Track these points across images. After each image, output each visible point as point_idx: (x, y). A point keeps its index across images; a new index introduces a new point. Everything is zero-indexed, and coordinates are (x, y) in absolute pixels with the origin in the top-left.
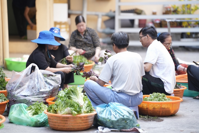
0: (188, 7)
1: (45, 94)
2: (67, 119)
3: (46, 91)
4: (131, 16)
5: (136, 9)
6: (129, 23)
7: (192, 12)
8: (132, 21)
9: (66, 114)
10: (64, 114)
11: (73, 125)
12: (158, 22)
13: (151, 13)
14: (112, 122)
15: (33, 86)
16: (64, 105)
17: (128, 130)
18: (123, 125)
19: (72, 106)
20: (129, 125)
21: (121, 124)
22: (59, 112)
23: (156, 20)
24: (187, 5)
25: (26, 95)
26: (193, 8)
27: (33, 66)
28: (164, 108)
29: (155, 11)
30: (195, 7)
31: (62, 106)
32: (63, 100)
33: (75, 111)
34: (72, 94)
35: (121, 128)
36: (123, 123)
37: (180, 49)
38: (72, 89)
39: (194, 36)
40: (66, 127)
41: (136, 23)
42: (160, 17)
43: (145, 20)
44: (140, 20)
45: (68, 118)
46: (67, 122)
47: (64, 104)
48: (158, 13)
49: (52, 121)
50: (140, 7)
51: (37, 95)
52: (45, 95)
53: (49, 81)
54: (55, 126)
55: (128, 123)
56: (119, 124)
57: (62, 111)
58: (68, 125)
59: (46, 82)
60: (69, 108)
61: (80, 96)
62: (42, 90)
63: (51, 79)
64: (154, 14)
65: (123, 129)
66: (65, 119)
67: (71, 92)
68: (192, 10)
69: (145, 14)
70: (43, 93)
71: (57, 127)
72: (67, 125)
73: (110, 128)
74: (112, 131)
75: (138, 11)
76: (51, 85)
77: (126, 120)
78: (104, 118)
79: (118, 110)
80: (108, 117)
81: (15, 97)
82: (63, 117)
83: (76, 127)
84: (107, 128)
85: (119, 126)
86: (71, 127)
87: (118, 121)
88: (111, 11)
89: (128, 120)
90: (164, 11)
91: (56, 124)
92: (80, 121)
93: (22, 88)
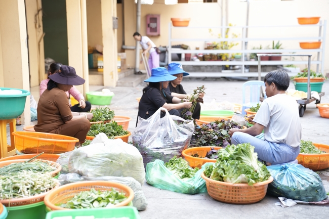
0: (225, 43)
1: (180, 145)
2: (239, 190)
3: (181, 142)
4: (179, 51)
5: (183, 45)
6: (177, 56)
7: (229, 48)
8: (180, 55)
9: (239, 183)
10: (236, 183)
11: (247, 196)
12: (201, 56)
13: (195, 48)
14: (298, 192)
15: (165, 135)
16: (235, 171)
17: (319, 203)
18: (313, 196)
19: (247, 172)
20: (320, 196)
21: (310, 195)
22: (228, 179)
23: (199, 54)
24: (225, 42)
25: (159, 147)
26: (229, 44)
27: (161, 111)
28: (323, 162)
29: (198, 46)
30: (231, 43)
31: (233, 172)
32: (234, 164)
33: (252, 179)
34: (243, 154)
35: (309, 199)
36: (313, 193)
37: (222, 79)
38: (243, 148)
39: (231, 68)
40: (238, 200)
41: (183, 57)
42: (202, 52)
43: (190, 54)
44: (186, 54)
45: (240, 188)
46: (239, 193)
47: (235, 169)
48: (200, 49)
49: (216, 190)
50: (185, 43)
51: (171, 146)
52: (179, 147)
53: (181, 129)
54: (221, 198)
55: (319, 193)
56: (308, 194)
57: (232, 179)
58: (241, 197)
59: (178, 130)
60: (244, 176)
61: (254, 158)
62: (176, 141)
63: (184, 127)
64: (197, 49)
65: (313, 201)
66: (236, 189)
67: (242, 152)
68: (229, 46)
69: (190, 49)
70: (177, 144)
71: (223, 198)
72: (239, 196)
73: (294, 199)
74: (298, 203)
75: (184, 47)
76: (185, 134)
77: (316, 188)
78: (285, 187)
79: (303, 175)
80: (292, 185)
81: (146, 149)
82: (234, 187)
83: (250, 200)
84: (290, 199)
85: (308, 197)
86: (245, 199)
87: (306, 190)
88: (160, 46)
89: (319, 189)
90: (206, 47)
91: (223, 195)
92: (256, 192)
93: (153, 137)
